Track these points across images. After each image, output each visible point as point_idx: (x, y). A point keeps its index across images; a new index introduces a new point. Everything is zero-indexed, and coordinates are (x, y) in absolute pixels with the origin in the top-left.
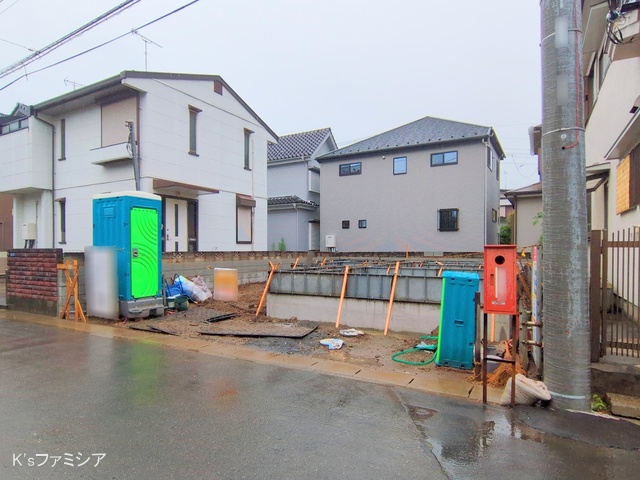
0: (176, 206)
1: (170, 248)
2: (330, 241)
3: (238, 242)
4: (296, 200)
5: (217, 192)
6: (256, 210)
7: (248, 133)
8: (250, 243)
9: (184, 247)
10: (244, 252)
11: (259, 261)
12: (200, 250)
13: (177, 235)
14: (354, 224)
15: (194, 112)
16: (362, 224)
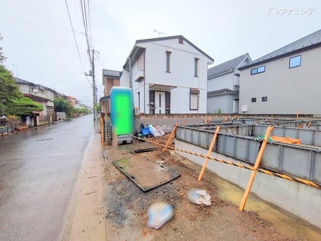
0: (160, 95)
1: (157, 112)
2: (244, 108)
3: (190, 110)
4: (227, 90)
5: (176, 87)
6: (200, 95)
7: (196, 60)
8: (197, 110)
9: (163, 112)
10: (190, 114)
11: (198, 118)
12: (171, 113)
13: (160, 107)
14: (259, 100)
15: (168, 53)
16: (264, 99)
